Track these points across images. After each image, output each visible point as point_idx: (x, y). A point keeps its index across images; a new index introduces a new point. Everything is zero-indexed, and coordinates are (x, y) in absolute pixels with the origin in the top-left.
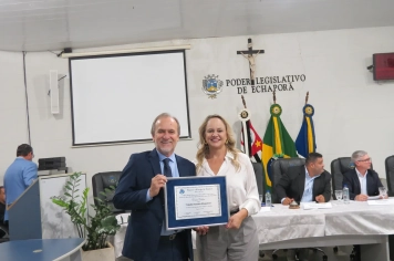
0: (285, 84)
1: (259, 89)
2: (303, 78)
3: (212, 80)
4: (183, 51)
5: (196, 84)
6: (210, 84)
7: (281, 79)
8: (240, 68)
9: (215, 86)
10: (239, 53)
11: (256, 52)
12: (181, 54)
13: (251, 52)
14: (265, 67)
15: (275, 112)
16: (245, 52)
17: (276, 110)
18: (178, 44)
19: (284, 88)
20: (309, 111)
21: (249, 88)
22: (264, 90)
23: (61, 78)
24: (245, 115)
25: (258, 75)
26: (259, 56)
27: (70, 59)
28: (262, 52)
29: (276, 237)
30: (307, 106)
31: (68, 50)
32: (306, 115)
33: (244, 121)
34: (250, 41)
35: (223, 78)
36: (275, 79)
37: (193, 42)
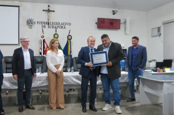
0: (62, 26)
1: (51, 27)
2: (70, 24)
3: (31, 21)
4: (19, 7)
5: (23, 22)
6: (30, 23)
7: (60, 24)
8: (44, 17)
9: (32, 23)
10: (44, 10)
11: (51, 11)
12: (18, 8)
13: (49, 11)
14: (55, 18)
16: (46, 11)
17: (56, 36)
18: (16, 3)
20: (70, 37)
21: (47, 26)
22: (53, 27)
24: (43, 37)
26: (52, 13)
28: (54, 11)
29: (39, 84)
30: (69, 35)
32: (68, 39)
33: (42, 39)
34: (49, 6)
35: (36, 20)
36: (58, 23)
37: (24, 3)
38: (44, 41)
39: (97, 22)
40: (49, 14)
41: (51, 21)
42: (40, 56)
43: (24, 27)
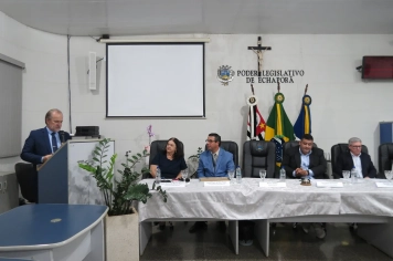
0: (287, 77)
1: (265, 80)
2: (302, 73)
3: (226, 70)
4: (203, 43)
5: (211, 73)
6: (224, 73)
7: (283, 73)
8: (250, 61)
9: (228, 75)
10: (250, 48)
11: (264, 48)
12: (201, 46)
13: (260, 48)
14: (271, 62)
15: (279, 100)
16: (255, 48)
17: (280, 98)
18: (199, 37)
19: (286, 80)
20: (307, 100)
21: (256, 78)
22: (269, 81)
23: (99, 60)
24: (252, 100)
25: (264, 68)
26: (266, 52)
27: (108, 44)
28: (269, 49)
30: (306, 96)
31: (106, 37)
32: (304, 103)
33: (252, 105)
34: (259, 39)
35: (235, 68)
36: (279, 72)
37: (212, 36)
38: (255, 107)
40: (260, 54)
43: (214, 82)
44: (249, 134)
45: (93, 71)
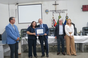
0: (63, 11)
1: (57, 13)
2: (67, 10)
3: (47, 10)
4: (41, 4)
5: (43, 11)
6: (47, 11)
7: (62, 10)
8: (53, 8)
9: (48, 12)
10: (53, 5)
11: (57, 4)
13: (56, 4)
14: (59, 8)
16: (54, 5)
17: (60, 17)
19: (63, 12)
20: (67, 17)
21: (55, 12)
22: (58, 13)
23: (16, 10)
24: (53, 18)
26: (57, 5)
27: (18, 6)
28: (58, 4)
30: (67, 16)
31: (17, 4)
32: (66, 18)
33: (53, 19)
34: (55, 2)
35: (49, 10)
36: (61, 10)
37: (43, 2)
38: (54, 20)
39: (82, 7)
40: (56, 6)
41: (57, 9)
42: (52, 27)
43: (44, 14)
44: (52, 26)
45: (15, 13)
